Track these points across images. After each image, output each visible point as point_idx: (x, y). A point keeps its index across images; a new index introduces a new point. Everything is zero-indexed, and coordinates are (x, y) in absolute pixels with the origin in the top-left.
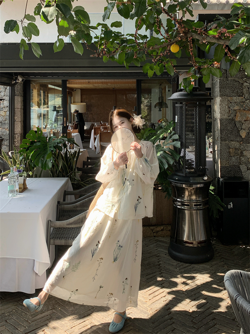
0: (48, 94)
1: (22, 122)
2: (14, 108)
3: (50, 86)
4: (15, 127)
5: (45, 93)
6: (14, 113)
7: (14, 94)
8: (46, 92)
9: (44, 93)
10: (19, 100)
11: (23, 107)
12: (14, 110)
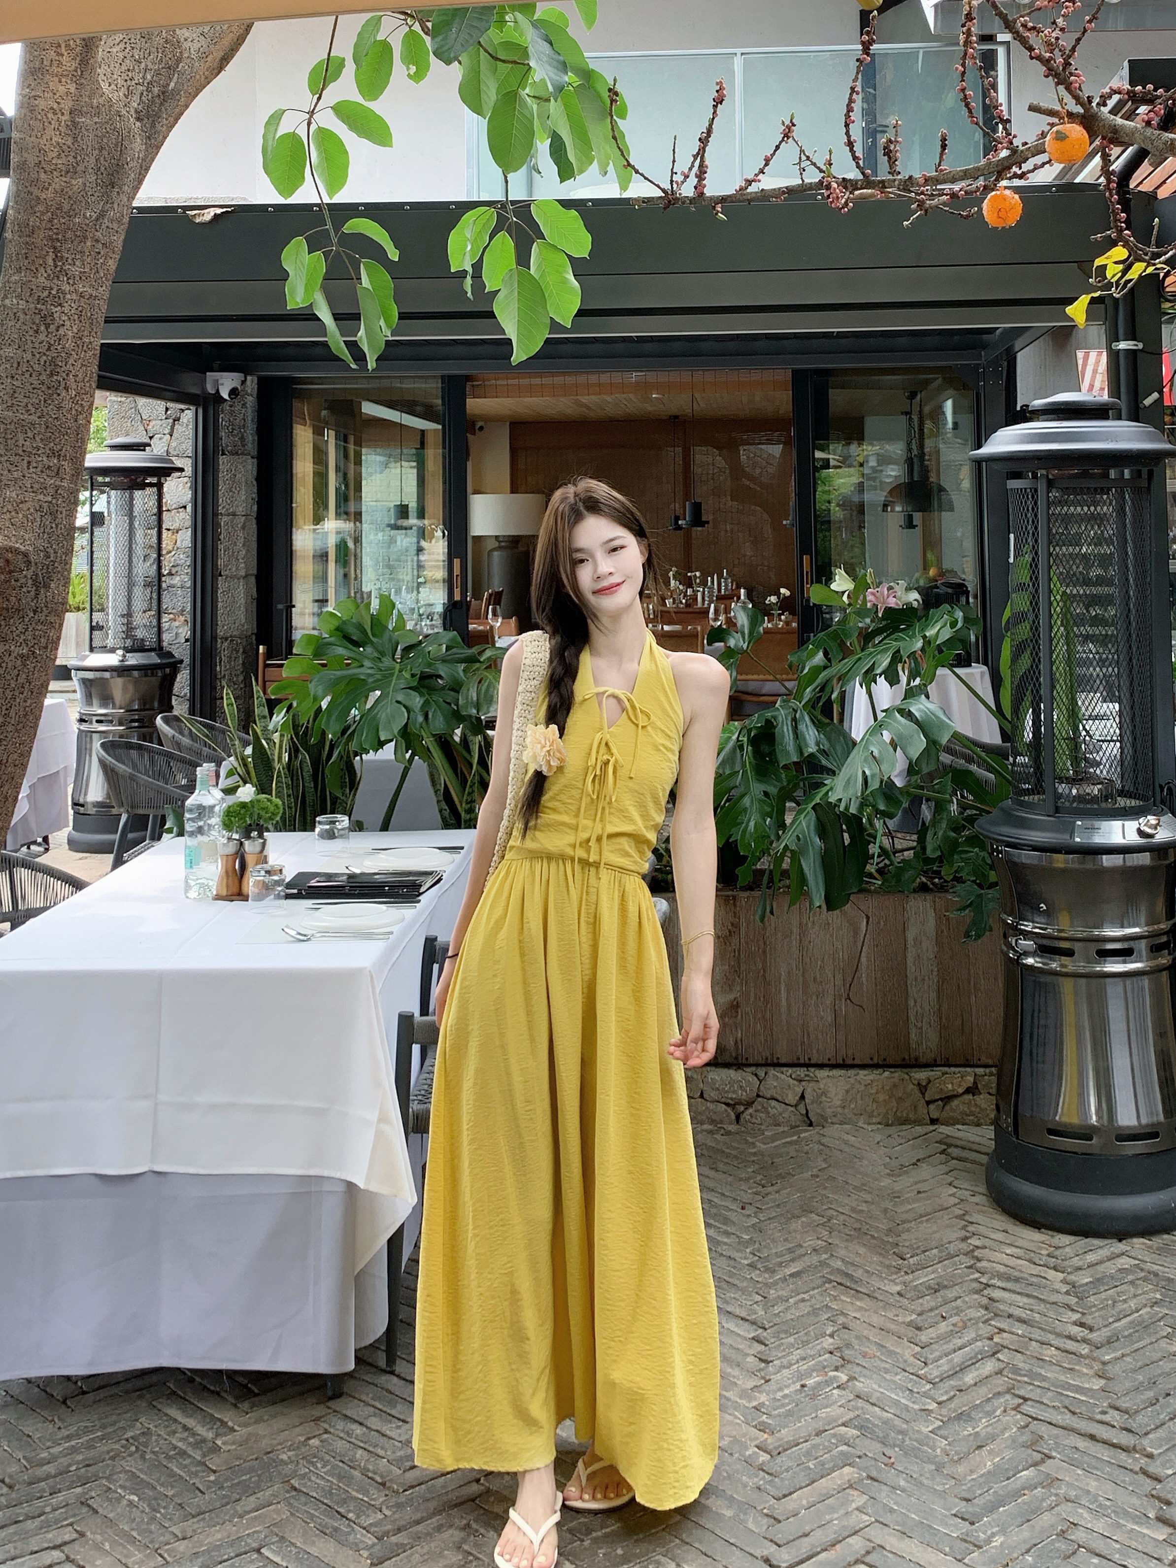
0: (359, 443)
1: (253, 580)
2: (215, 514)
3: (369, 409)
4: (220, 605)
5: (346, 440)
6: (216, 538)
7: (216, 446)
8: (351, 439)
9: (342, 438)
10: (239, 476)
11: (255, 508)
12: (216, 525)
